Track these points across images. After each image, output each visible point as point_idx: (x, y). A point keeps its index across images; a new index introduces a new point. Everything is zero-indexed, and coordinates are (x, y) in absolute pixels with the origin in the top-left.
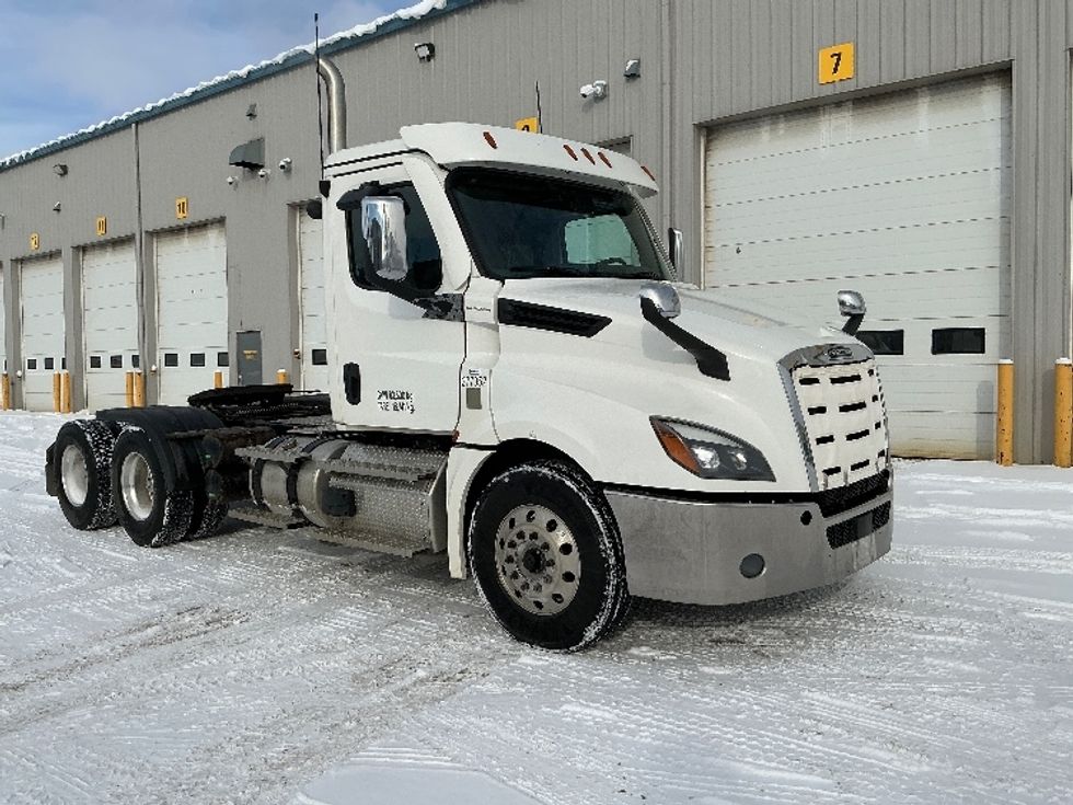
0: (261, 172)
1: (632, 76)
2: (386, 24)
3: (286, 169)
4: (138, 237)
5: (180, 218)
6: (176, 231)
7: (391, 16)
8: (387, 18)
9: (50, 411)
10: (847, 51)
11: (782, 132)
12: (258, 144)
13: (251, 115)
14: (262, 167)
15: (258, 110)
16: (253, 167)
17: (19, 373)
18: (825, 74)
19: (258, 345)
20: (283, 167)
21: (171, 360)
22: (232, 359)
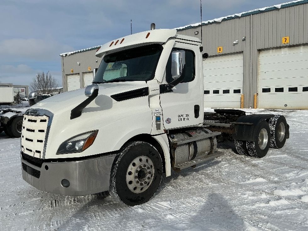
1: (244, 40)
10: (288, 38)
11: (274, 51)
18: (283, 42)
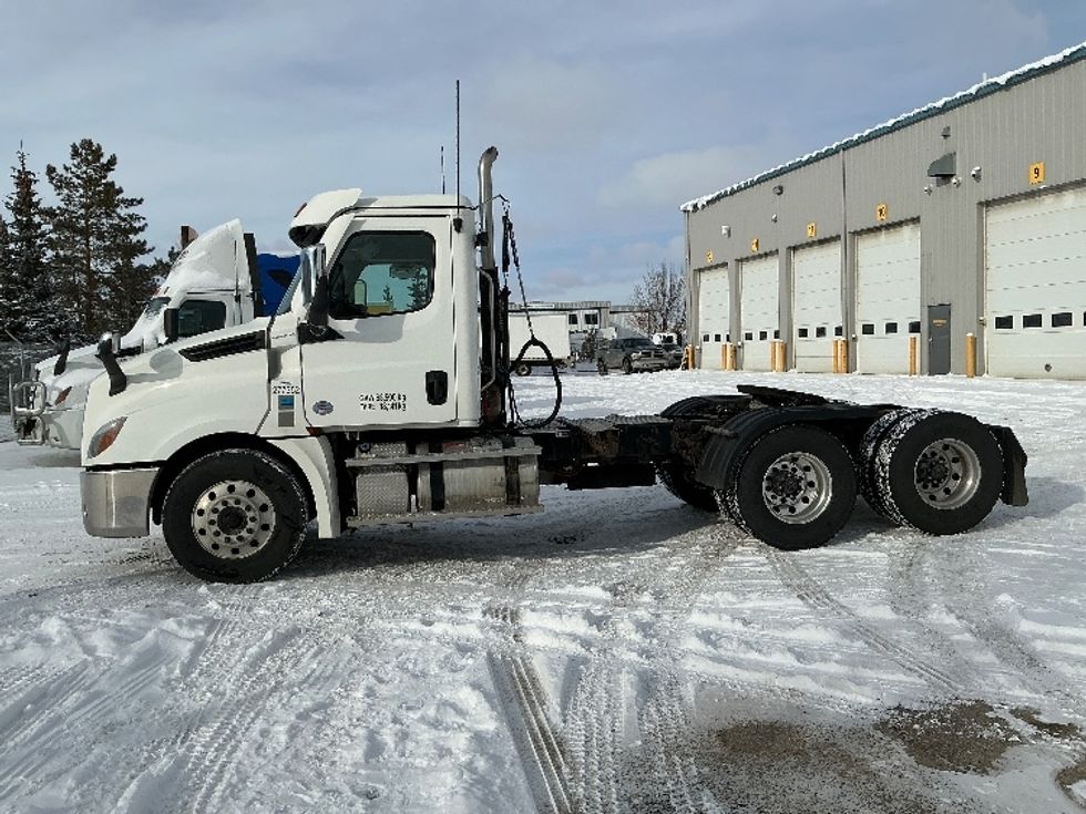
0: (954, 180)
2: (1073, 54)
3: (977, 177)
4: (842, 237)
5: (879, 220)
6: (874, 230)
7: (1079, 47)
8: (1074, 49)
9: (768, 371)
12: (949, 158)
13: (945, 136)
14: (952, 176)
15: (952, 132)
16: (945, 178)
17: (739, 343)
19: (948, 316)
20: (974, 175)
21: (868, 329)
22: (924, 327)
